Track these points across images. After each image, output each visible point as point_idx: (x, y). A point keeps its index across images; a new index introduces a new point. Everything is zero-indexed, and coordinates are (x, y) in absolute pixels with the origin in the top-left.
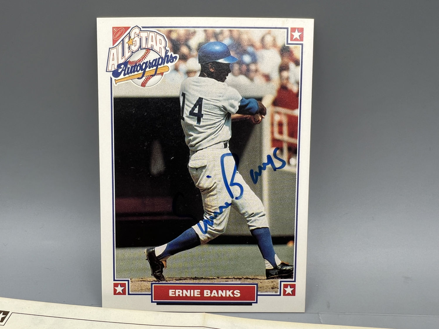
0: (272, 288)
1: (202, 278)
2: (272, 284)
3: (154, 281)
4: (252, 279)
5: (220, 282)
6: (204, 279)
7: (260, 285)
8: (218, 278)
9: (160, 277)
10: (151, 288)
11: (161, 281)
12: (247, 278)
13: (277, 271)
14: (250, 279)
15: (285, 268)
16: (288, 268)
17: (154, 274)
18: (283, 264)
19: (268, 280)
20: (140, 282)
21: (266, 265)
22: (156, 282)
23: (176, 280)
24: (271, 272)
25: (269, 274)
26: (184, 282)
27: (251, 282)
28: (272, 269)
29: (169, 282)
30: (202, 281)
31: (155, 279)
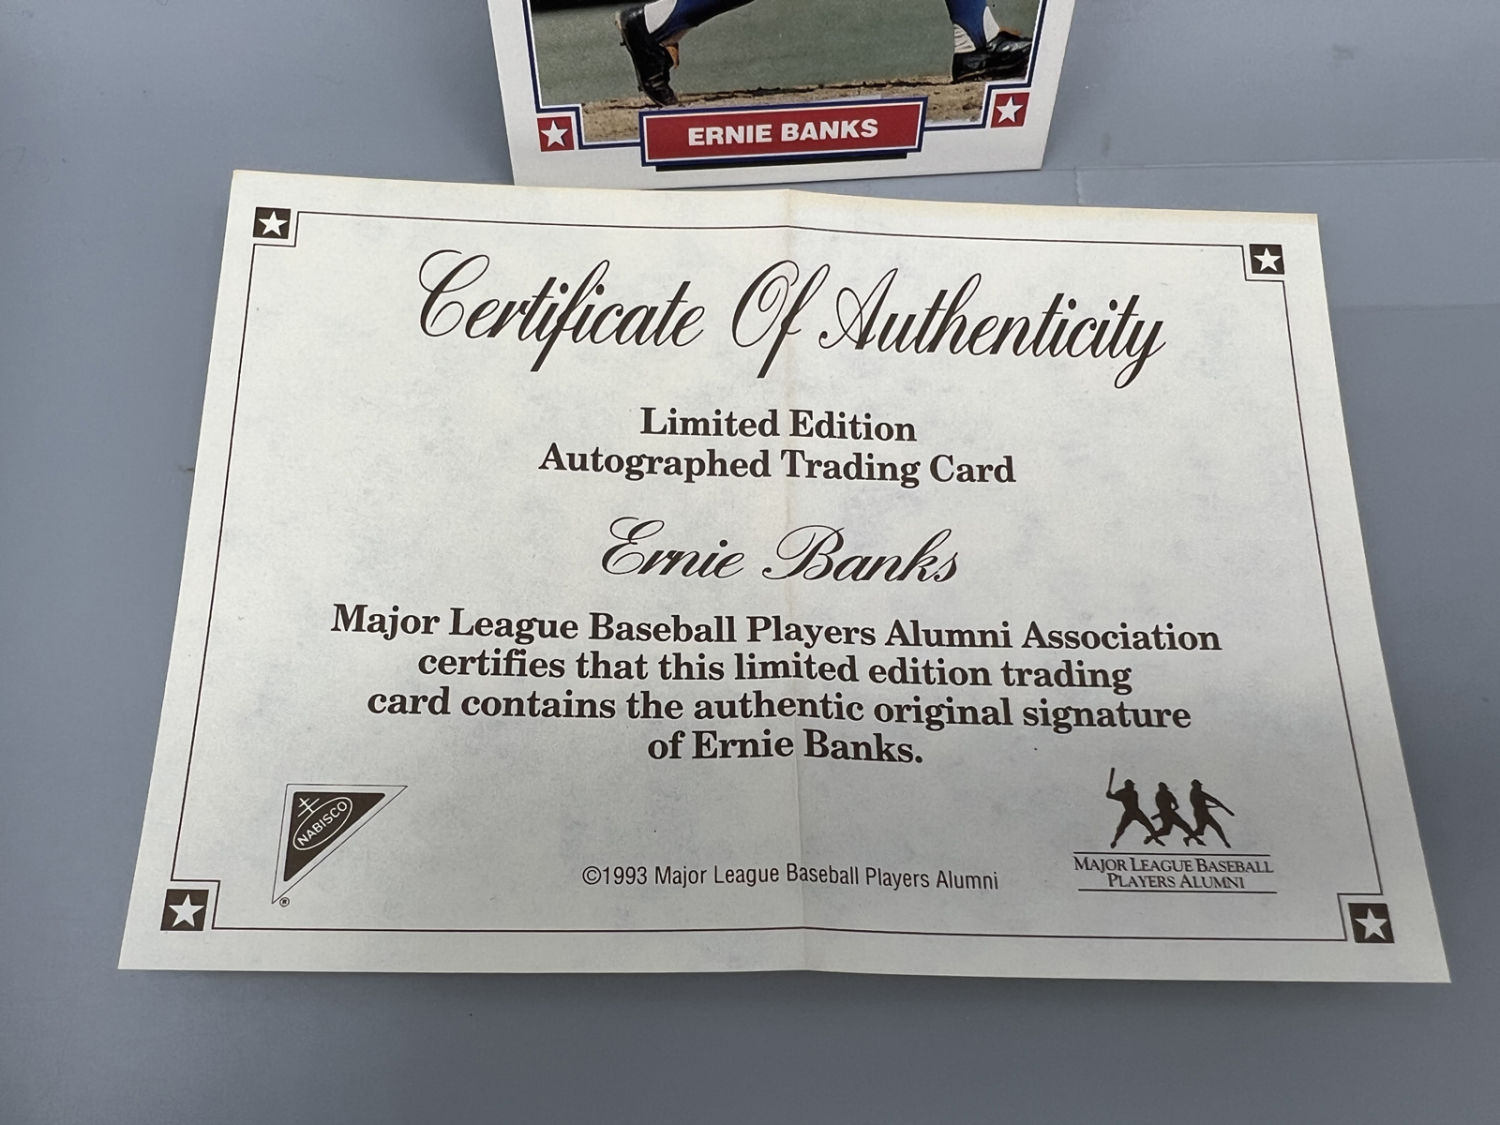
0: (965, 108)
1: (777, 91)
2: (965, 97)
3: (647, 106)
4: (914, 85)
5: (827, 98)
6: (785, 91)
7: (933, 100)
8: (821, 87)
9: (661, 95)
10: (638, 126)
11: (666, 104)
12: (900, 84)
13: (984, 57)
14: (908, 84)
15: (1007, 48)
16: (1017, 46)
17: (645, 86)
18: (1004, 37)
19: (957, 86)
20: (609, 112)
21: (958, 42)
22: (653, 110)
23: (706, 100)
24: (968, 62)
25: (962, 69)
26: (728, 103)
27: (911, 92)
28: (971, 53)
29: (688, 107)
30: (778, 99)
31: (649, 101)
